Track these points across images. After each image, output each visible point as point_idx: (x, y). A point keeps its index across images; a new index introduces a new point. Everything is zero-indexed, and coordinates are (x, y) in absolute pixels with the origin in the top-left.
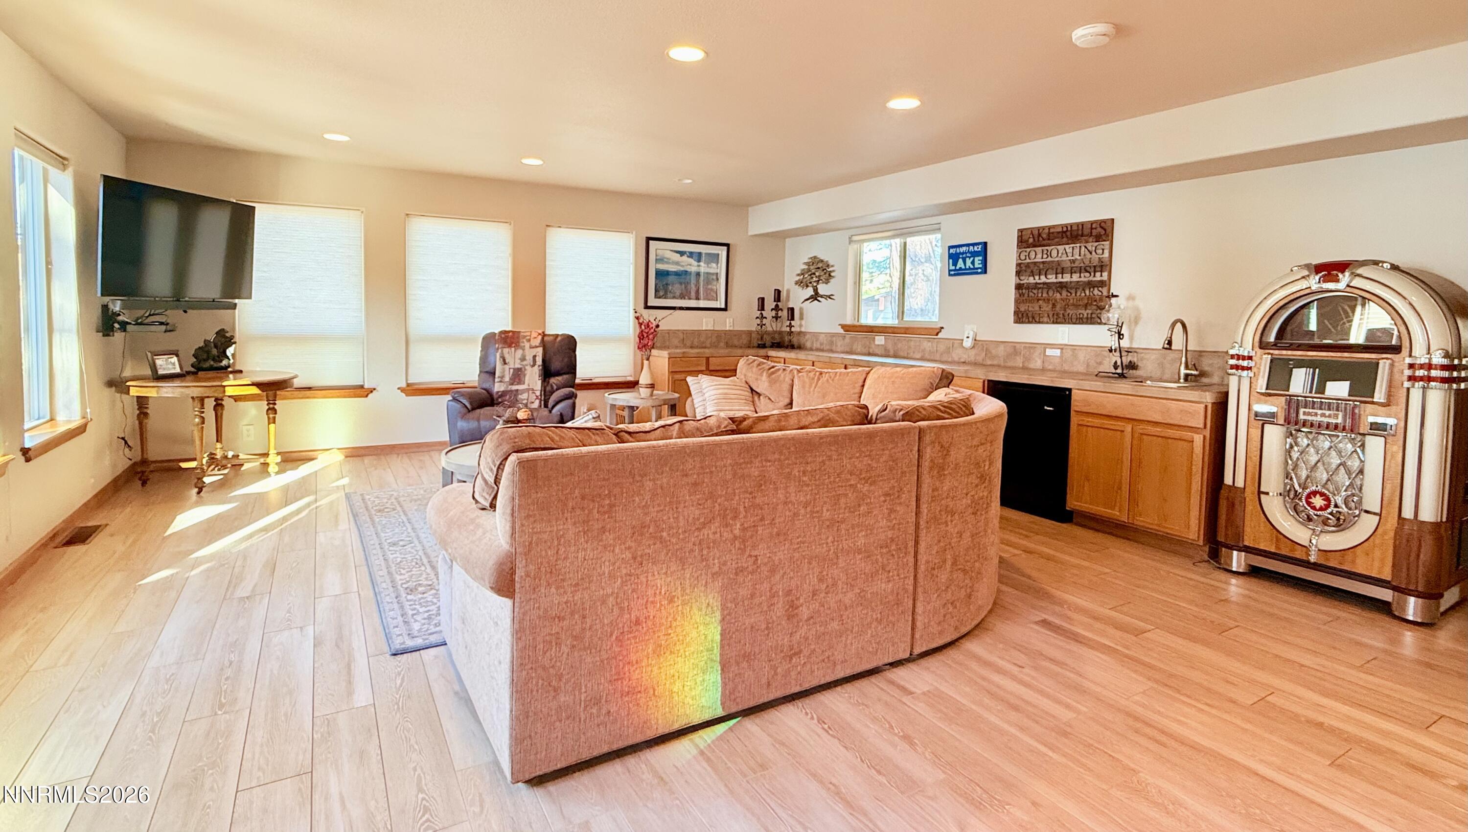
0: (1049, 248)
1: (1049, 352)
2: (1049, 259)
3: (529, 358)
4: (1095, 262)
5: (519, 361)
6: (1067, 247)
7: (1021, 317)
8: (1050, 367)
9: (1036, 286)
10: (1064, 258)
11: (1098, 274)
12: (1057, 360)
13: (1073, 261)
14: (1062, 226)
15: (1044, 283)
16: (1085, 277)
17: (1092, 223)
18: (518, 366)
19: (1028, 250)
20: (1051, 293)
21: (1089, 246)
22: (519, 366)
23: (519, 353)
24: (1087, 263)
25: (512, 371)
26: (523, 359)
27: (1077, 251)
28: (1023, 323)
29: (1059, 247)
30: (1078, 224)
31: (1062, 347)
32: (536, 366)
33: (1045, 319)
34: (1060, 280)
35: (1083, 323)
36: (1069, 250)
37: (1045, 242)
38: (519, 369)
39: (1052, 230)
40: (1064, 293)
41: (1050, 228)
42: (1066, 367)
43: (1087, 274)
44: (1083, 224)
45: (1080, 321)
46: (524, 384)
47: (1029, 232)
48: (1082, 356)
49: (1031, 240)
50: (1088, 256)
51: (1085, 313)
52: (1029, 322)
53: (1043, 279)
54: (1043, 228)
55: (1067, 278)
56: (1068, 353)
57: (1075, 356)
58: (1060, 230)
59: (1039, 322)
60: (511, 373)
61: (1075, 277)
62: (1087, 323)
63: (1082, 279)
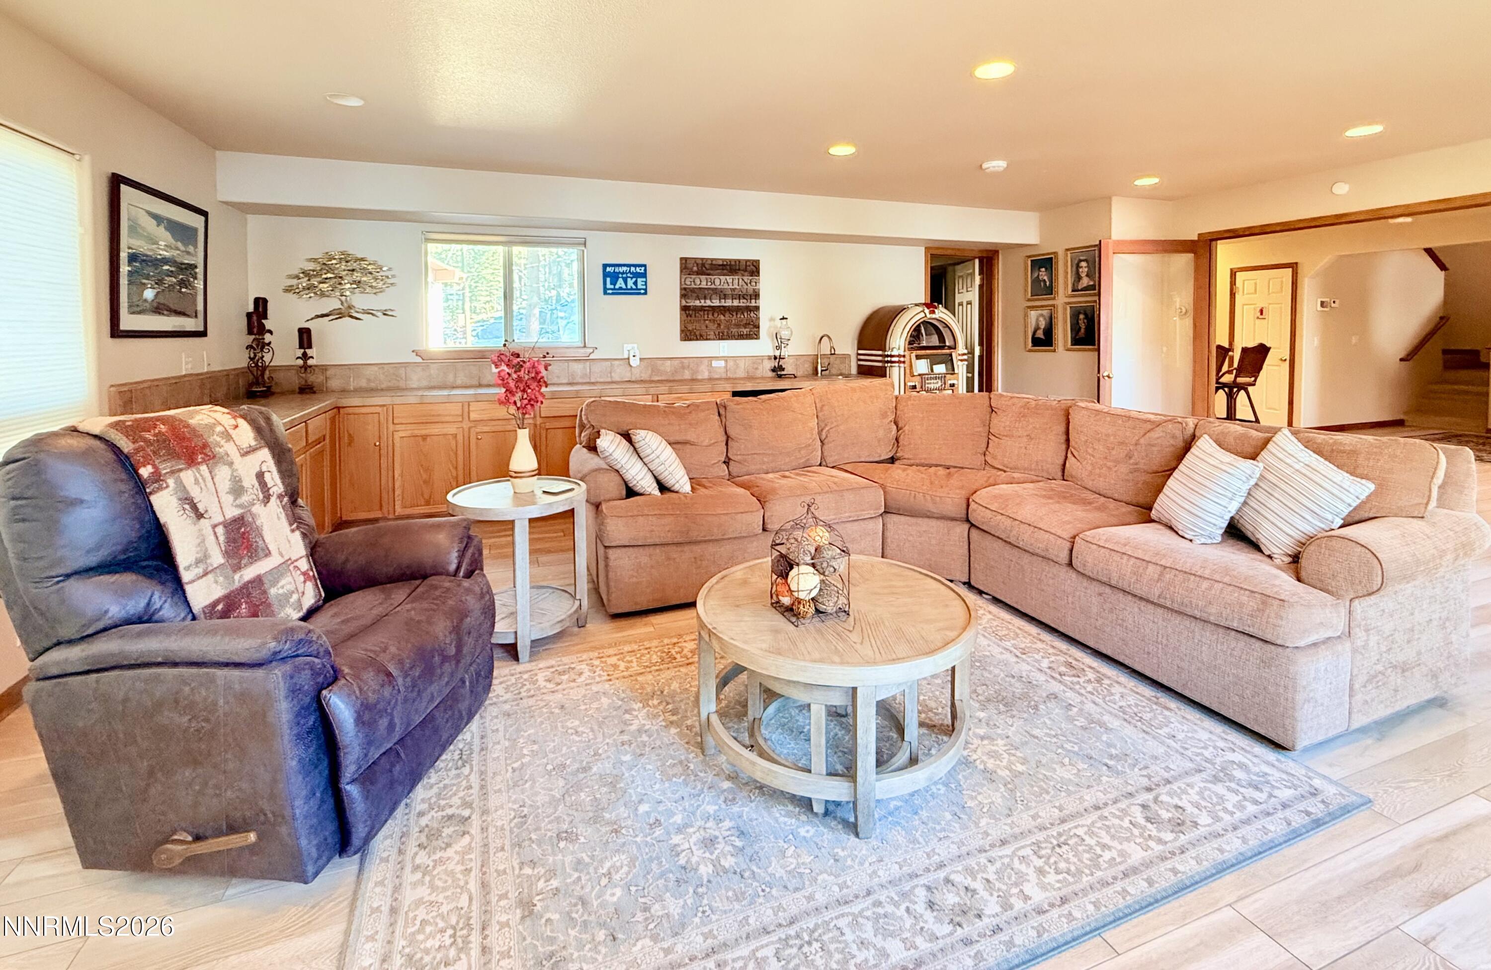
0: (713, 277)
1: (715, 364)
2: (713, 286)
3: (249, 481)
4: (751, 292)
5: (231, 498)
6: (728, 278)
7: (688, 335)
8: (717, 376)
9: (702, 308)
10: (726, 286)
11: (753, 301)
12: (723, 370)
13: (734, 290)
14: (723, 260)
15: (709, 306)
16: (743, 303)
17: (747, 261)
18: (232, 512)
19: (693, 277)
20: (716, 315)
21: (745, 278)
22: (237, 512)
23: (223, 473)
24: (744, 292)
25: (220, 530)
26: (237, 489)
27: (736, 282)
28: (691, 340)
29: (721, 277)
30: (735, 261)
31: (726, 359)
32: (273, 499)
33: (712, 337)
34: (723, 304)
35: (744, 339)
36: (730, 281)
37: (708, 272)
38: (239, 521)
39: (714, 262)
40: (727, 315)
41: (712, 260)
42: (730, 375)
43: (745, 301)
44: (739, 261)
45: (741, 337)
46: (268, 554)
47: (693, 261)
48: (742, 364)
49: (695, 269)
50: (745, 287)
51: (745, 331)
52: (697, 339)
53: (708, 303)
54: (707, 259)
55: (729, 303)
56: (731, 363)
57: (737, 366)
58: (721, 263)
59: (707, 339)
60: (222, 538)
61: (736, 303)
62: (746, 339)
63: (741, 304)
